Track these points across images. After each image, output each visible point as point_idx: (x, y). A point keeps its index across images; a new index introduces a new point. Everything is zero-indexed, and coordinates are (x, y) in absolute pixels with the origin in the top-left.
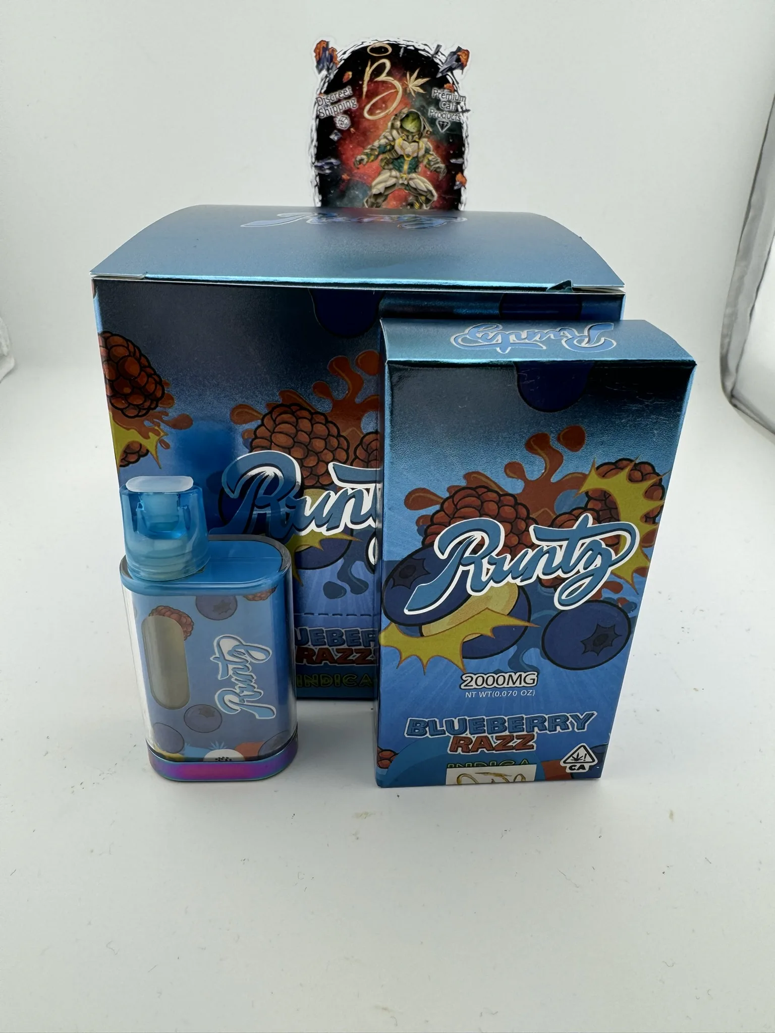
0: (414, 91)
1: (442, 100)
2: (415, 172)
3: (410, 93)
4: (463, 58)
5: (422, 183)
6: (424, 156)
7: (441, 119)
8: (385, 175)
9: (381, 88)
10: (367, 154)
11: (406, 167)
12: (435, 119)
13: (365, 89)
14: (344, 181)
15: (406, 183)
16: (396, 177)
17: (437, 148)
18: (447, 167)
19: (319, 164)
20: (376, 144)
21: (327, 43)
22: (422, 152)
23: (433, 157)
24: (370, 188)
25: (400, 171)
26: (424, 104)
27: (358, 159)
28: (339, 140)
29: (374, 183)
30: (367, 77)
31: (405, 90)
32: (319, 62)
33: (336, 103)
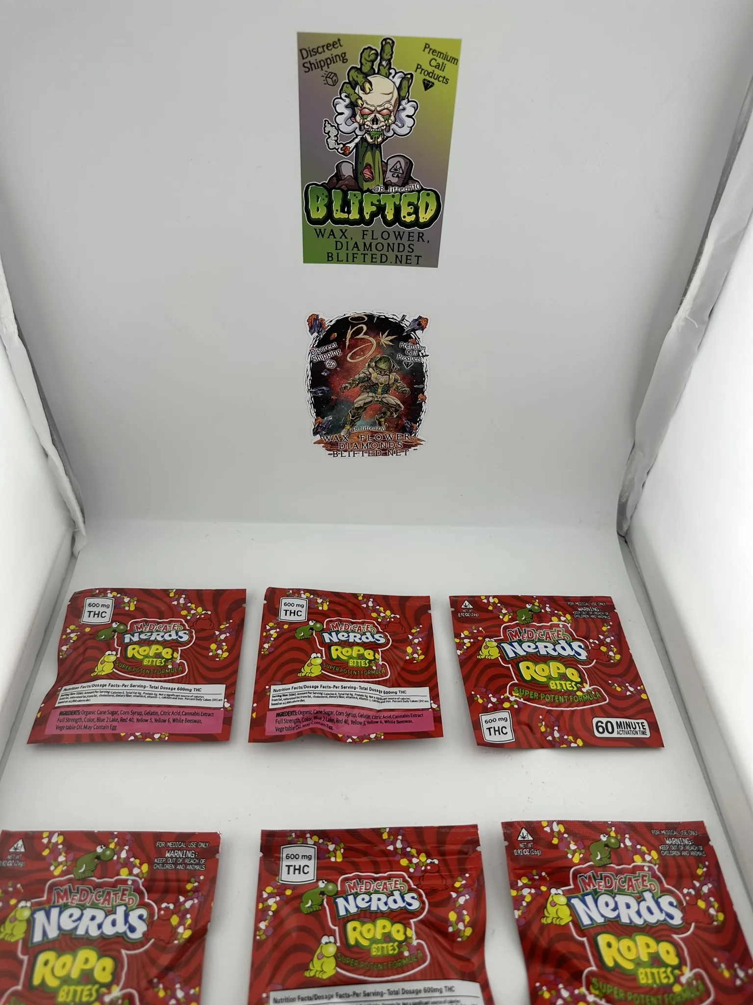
0: (386, 344)
1: (407, 349)
2: (387, 393)
3: (383, 345)
4: (423, 323)
5: (392, 399)
6: (393, 384)
7: (406, 361)
8: (364, 395)
9: (359, 343)
10: (350, 383)
11: (380, 390)
12: (403, 361)
13: (347, 344)
14: (333, 399)
15: (380, 400)
16: (373, 397)
17: (403, 379)
18: (411, 390)
19: (313, 390)
20: (357, 377)
21: (317, 316)
22: (392, 381)
23: (400, 384)
24: (353, 404)
25: (375, 393)
26: (394, 352)
27: (343, 387)
28: (328, 375)
29: (355, 401)
30: (349, 336)
31: (378, 343)
32: (311, 328)
33: (325, 352)
